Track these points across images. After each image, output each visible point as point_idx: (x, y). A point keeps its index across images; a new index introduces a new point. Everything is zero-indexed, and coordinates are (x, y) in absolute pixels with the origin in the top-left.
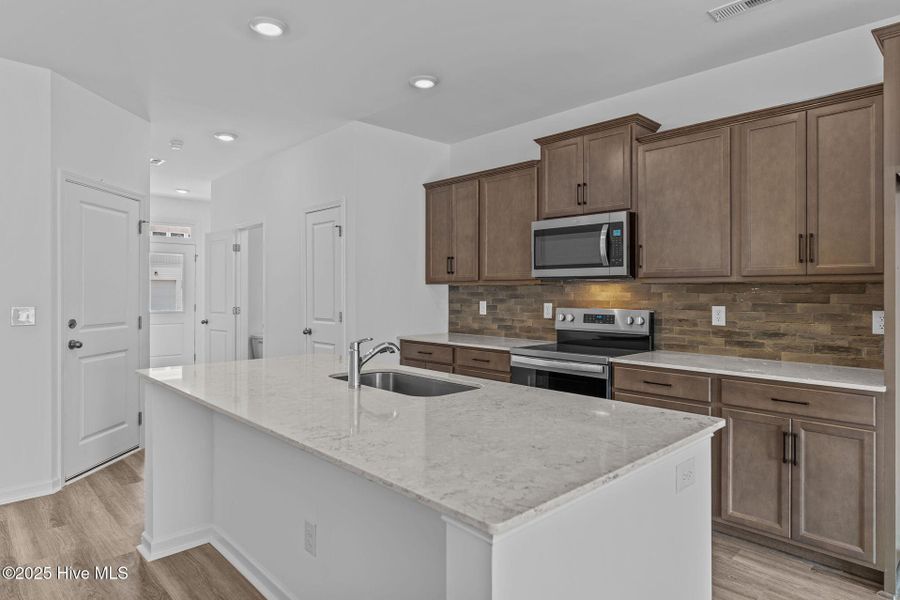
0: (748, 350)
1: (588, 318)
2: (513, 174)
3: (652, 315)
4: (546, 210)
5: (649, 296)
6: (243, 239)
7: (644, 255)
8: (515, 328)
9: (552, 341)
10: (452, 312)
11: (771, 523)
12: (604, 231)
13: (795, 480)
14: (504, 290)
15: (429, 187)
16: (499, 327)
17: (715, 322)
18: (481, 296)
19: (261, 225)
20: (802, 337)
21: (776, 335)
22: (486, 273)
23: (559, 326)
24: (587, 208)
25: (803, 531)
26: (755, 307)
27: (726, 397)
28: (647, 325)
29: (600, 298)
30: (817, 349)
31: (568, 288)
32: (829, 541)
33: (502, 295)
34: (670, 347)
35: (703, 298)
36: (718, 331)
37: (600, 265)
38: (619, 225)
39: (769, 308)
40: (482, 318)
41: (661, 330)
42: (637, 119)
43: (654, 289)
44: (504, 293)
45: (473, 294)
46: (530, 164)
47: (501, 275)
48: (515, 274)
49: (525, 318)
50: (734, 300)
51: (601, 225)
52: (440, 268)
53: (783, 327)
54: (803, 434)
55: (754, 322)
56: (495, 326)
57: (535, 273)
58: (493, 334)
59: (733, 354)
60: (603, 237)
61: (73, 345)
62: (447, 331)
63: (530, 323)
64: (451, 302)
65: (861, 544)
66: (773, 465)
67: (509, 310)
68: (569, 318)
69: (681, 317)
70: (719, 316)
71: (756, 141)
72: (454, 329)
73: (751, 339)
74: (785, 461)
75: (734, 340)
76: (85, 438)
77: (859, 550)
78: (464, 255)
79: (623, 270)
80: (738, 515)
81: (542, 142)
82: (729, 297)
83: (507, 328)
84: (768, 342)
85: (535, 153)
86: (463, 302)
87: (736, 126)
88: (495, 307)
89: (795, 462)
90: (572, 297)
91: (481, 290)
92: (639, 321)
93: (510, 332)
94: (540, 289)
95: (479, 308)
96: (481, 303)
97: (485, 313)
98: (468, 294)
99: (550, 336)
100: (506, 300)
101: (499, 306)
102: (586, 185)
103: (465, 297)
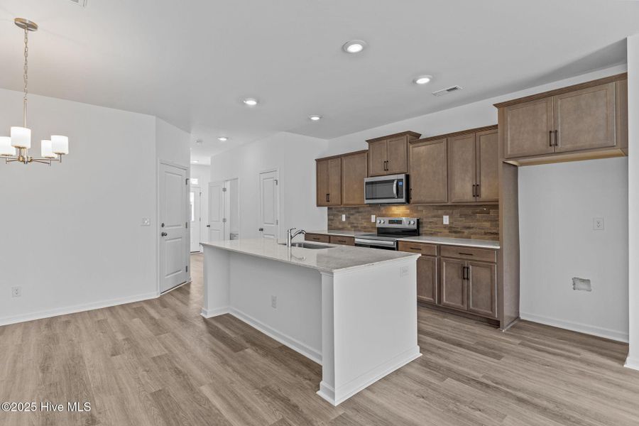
0: (458, 235)
1: (391, 222)
2: (356, 156)
3: (418, 220)
4: (371, 173)
5: (417, 211)
6: (228, 185)
7: (412, 193)
8: (358, 227)
9: (375, 232)
10: (329, 220)
11: (460, 305)
12: (395, 182)
13: (468, 286)
14: (354, 209)
15: (318, 161)
16: (352, 227)
17: (445, 223)
18: (343, 212)
19: (237, 179)
20: (479, 229)
21: (469, 228)
22: (345, 201)
23: (378, 225)
24: (388, 172)
25: (471, 307)
26: (461, 216)
27: (443, 253)
28: (416, 224)
29: (396, 213)
30: (486, 234)
31: (382, 208)
32: (480, 310)
33: (352, 212)
34: (426, 234)
35: (440, 212)
36: (445, 227)
37: (394, 198)
38: (401, 180)
39: (466, 216)
40: (343, 223)
41: (423, 227)
42: (409, 133)
43: (419, 208)
44: (354, 211)
45: (339, 211)
46: (363, 152)
47: (351, 202)
48: (357, 201)
49: (363, 222)
50: (452, 213)
51: (394, 180)
52: (323, 199)
53: (472, 224)
54: (471, 267)
55: (461, 223)
56: (349, 226)
57: (366, 202)
58: (349, 230)
59: (452, 236)
60: (395, 185)
61: (163, 235)
62: (327, 229)
63: (365, 224)
64: (328, 215)
65: (492, 311)
66: (460, 280)
67: (356, 219)
68: (382, 222)
69: (431, 220)
70: (446, 220)
71: (457, 144)
72: (330, 228)
73: (459, 230)
74: (464, 279)
75: (453, 231)
76: (168, 275)
77: (491, 312)
78: (334, 194)
79: (403, 200)
80: (447, 302)
81: (369, 142)
83: (355, 227)
84: (466, 232)
85: (366, 147)
86: (334, 215)
87: (449, 138)
88: (349, 217)
89: (468, 279)
90: (384, 212)
91: (343, 209)
92: (412, 223)
93: (356, 228)
94: (370, 209)
95: (342, 218)
96: (343, 215)
97: (345, 220)
98: (337, 211)
99: (375, 230)
100: (354, 214)
101: (351, 217)
102: (388, 162)
103: (335, 213)
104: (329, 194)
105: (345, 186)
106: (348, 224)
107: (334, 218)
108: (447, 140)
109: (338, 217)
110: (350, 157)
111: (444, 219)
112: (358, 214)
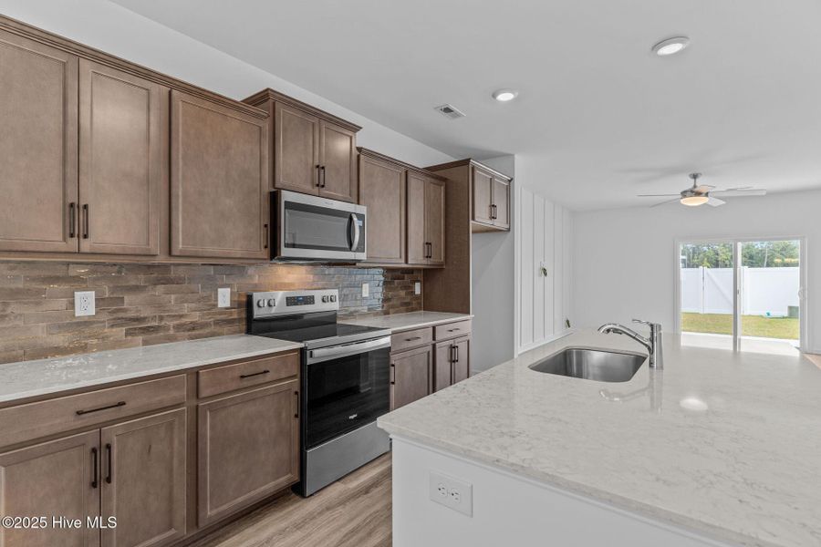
1: (291, 301)
5: (325, 276)
8: (166, 328)
17: (364, 295)
18: (79, 282)
22: (179, 246)
28: (337, 302)
29: (286, 281)
33: (136, 279)
35: (359, 278)
37: (346, 250)
44: (142, 277)
47: (212, 249)
49: (186, 312)
51: (350, 213)
56: (119, 331)
57: (285, 252)
63: (195, 317)
67: (152, 302)
69: (346, 293)
74: (453, 361)
82: (369, 276)
83: (149, 331)
88: (116, 301)
89: (457, 361)
90: (256, 280)
93: (154, 335)
94: (211, 270)
95: (72, 304)
96: (77, 294)
97: (92, 311)
98: (34, 280)
99: (226, 329)
100: (146, 287)
101: (128, 299)
102: (323, 168)
103: (21, 286)
104: (82, 204)
105: (180, 193)
106: (112, 326)
107: (9, 311)
108: (406, 172)
109: (38, 304)
110: (208, 105)
111: (364, 290)
112: (160, 289)
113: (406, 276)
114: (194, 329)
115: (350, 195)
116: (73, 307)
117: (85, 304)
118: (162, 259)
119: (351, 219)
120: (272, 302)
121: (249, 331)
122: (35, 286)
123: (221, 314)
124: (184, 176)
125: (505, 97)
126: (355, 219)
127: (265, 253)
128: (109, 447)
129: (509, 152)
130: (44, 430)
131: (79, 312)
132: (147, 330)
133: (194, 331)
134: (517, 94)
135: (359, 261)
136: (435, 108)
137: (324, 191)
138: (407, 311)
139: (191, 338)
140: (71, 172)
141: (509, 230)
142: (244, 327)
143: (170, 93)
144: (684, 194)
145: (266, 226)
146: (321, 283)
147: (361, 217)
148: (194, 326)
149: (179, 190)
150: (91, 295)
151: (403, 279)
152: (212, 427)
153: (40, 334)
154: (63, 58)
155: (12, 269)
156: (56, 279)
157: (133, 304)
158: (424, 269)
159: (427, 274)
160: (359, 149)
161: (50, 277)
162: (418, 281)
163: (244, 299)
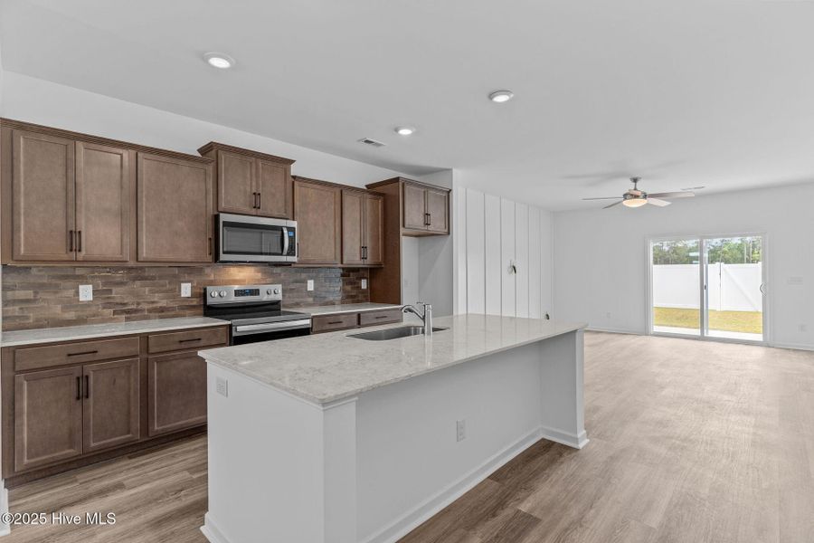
1: (238, 293)
5: (272, 274)
8: (142, 311)
17: (309, 289)
18: (83, 280)
22: (144, 254)
26: (325, 279)
28: (280, 293)
29: (237, 278)
31: (208, 270)
35: (304, 276)
36: (310, 294)
39: (330, 280)
40: (84, 305)
44: (125, 275)
50: (317, 277)
51: (281, 227)
52: (46, 242)
55: (327, 288)
56: (109, 313)
57: (223, 257)
58: (107, 321)
67: (131, 293)
70: (311, 285)
72: (16, 325)
82: (314, 274)
83: (130, 312)
90: (212, 277)
91: (80, 272)
94: (176, 271)
95: (77, 293)
96: (81, 287)
97: (90, 298)
98: (53, 277)
99: (188, 312)
100: (127, 283)
101: (115, 290)
102: (259, 194)
103: (45, 281)
104: (78, 230)
105: (144, 220)
106: (104, 308)
107: (38, 297)
108: (341, 191)
109: (56, 293)
110: (163, 159)
111: (308, 285)
112: (138, 283)
113: (351, 274)
114: (163, 312)
115: (285, 212)
116: (78, 295)
117: (86, 293)
118: (132, 263)
119: (282, 231)
120: (222, 294)
121: (206, 315)
122: (54, 281)
123: (184, 301)
124: (146, 208)
125: (405, 132)
126: (285, 232)
127: (209, 258)
128: (87, 377)
129: (448, 167)
130: (49, 362)
131: (82, 298)
132: (128, 312)
133: (162, 312)
134: (414, 130)
135: (294, 263)
136: (359, 141)
137: (260, 212)
138: (353, 302)
139: (161, 317)
140: (71, 211)
141: (449, 233)
142: (202, 312)
143: (137, 154)
144: (626, 197)
145: (210, 239)
146: (269, 280)
147: (291, 229)
148: (162, 310)
149: (143, 218)
150: (90, 288)
151: (349, 276)
152: (159, 373)
153: (57, 311)
154: (65, 141)
155: (40, 271)
156: (66, 277)
157: (118, 294)
158: (371, 269)
159: (373, 272)
160: (294, 177)
161: (63, 276)
162: (364, 278)
163: (202, 291)
